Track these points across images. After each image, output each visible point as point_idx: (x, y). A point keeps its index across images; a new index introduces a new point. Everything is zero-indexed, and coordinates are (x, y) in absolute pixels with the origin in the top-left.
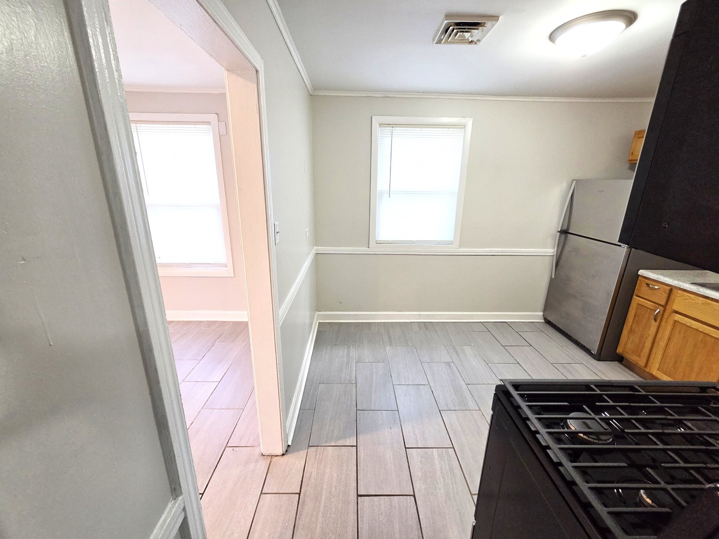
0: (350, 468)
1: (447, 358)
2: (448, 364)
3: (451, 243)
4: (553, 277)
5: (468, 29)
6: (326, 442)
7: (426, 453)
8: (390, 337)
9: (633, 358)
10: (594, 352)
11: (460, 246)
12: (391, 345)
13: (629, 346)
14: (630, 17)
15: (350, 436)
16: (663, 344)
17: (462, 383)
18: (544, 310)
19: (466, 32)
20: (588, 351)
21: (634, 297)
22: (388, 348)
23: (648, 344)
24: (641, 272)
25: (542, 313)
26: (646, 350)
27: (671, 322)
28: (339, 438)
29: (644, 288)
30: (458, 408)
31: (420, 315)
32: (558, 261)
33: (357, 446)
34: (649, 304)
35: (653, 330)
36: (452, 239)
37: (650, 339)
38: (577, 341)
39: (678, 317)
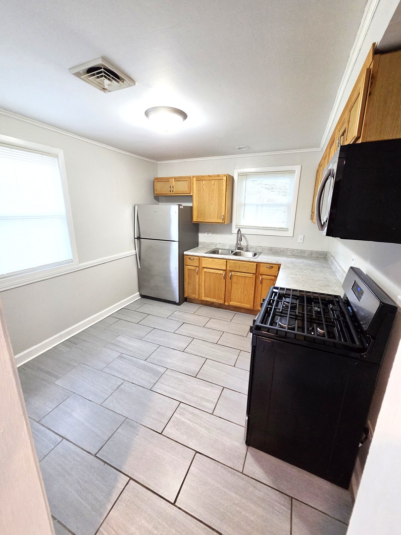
0: (146, 499)
1: (115, 354)
2: (121, 357)
3: (71, 261)
4: (139, 267)
5: (112, 78)
6: (101, 515)
7: (174, 422)
8: (48, 373)
9: (193, 296)
10: (177, 301)
11: (80, 262)
12: (57, 378)
13: (190, 291)
14: (184, 115)
15: (116, 480)
16: (203, 284)
17: (143, 362)
18: (139, 291)
19: (109, 79)
20: (174, 303)
21: (185, 266)
22: (57, 382)
23: (197, 287)
24: (185, 253)
25: (138, 293)
26: (197, 290)
27: (203, 273)
28: (109, 494)
29: (189, 260)
30: (157, 379)
31: (61, 336)
32: (139, 257)
33: (131, 478)
34: (193, 268)
35: (197, 279)
36: (71, 257)
37: (197, 284)
38: (165, 300)
39: (205, 270)
